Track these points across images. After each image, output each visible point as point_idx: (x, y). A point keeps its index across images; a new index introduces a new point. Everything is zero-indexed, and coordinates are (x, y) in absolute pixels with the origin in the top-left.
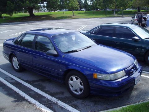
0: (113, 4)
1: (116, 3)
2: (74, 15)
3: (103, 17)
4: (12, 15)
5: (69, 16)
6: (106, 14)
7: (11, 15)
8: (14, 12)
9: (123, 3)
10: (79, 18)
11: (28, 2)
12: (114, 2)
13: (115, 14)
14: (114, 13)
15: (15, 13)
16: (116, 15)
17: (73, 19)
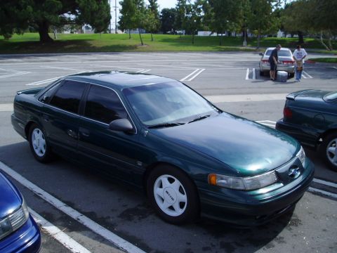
0: (238, 23)
1: (244, 19)
2: (144, 43)
3: (211, 51)
4: (10, 37)
5: (131, 46)
6: (220, 45)
7: (7, 37)
8: (15, 30)
9: (258, 21)
10: (152, 51)
11: (30, 8)
12: (240, 18)
13: (245, 46)
14: (245, 43)
15: (19, 33)
16: (248, 47)
17: (139, 52)
